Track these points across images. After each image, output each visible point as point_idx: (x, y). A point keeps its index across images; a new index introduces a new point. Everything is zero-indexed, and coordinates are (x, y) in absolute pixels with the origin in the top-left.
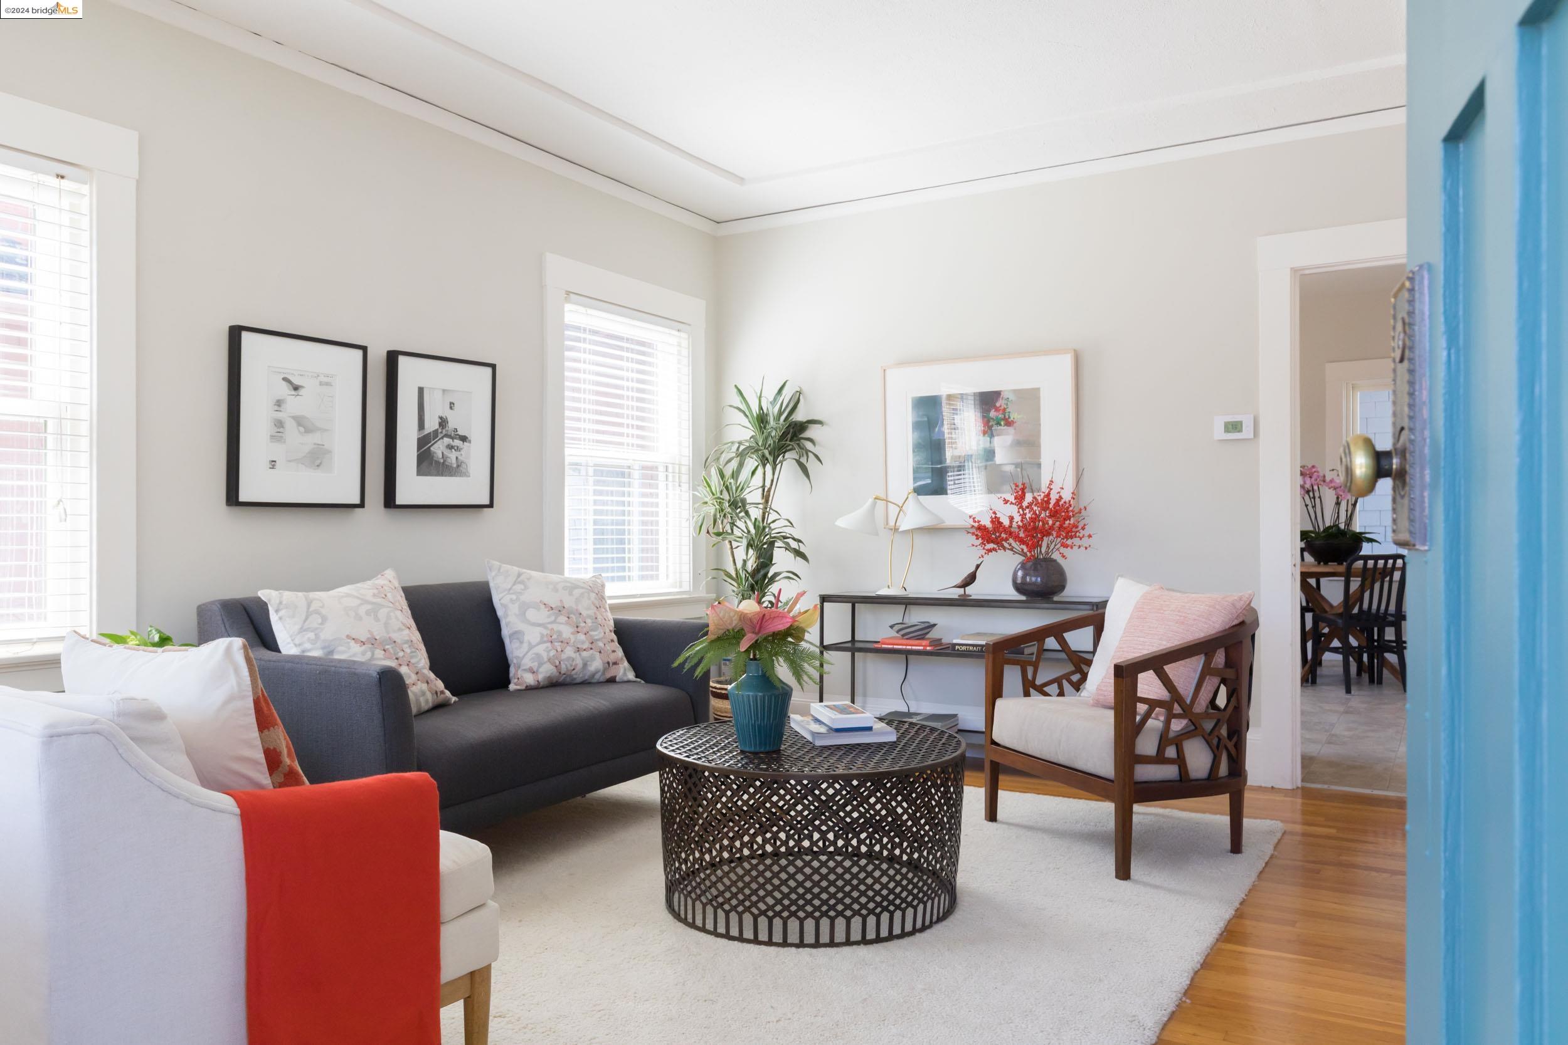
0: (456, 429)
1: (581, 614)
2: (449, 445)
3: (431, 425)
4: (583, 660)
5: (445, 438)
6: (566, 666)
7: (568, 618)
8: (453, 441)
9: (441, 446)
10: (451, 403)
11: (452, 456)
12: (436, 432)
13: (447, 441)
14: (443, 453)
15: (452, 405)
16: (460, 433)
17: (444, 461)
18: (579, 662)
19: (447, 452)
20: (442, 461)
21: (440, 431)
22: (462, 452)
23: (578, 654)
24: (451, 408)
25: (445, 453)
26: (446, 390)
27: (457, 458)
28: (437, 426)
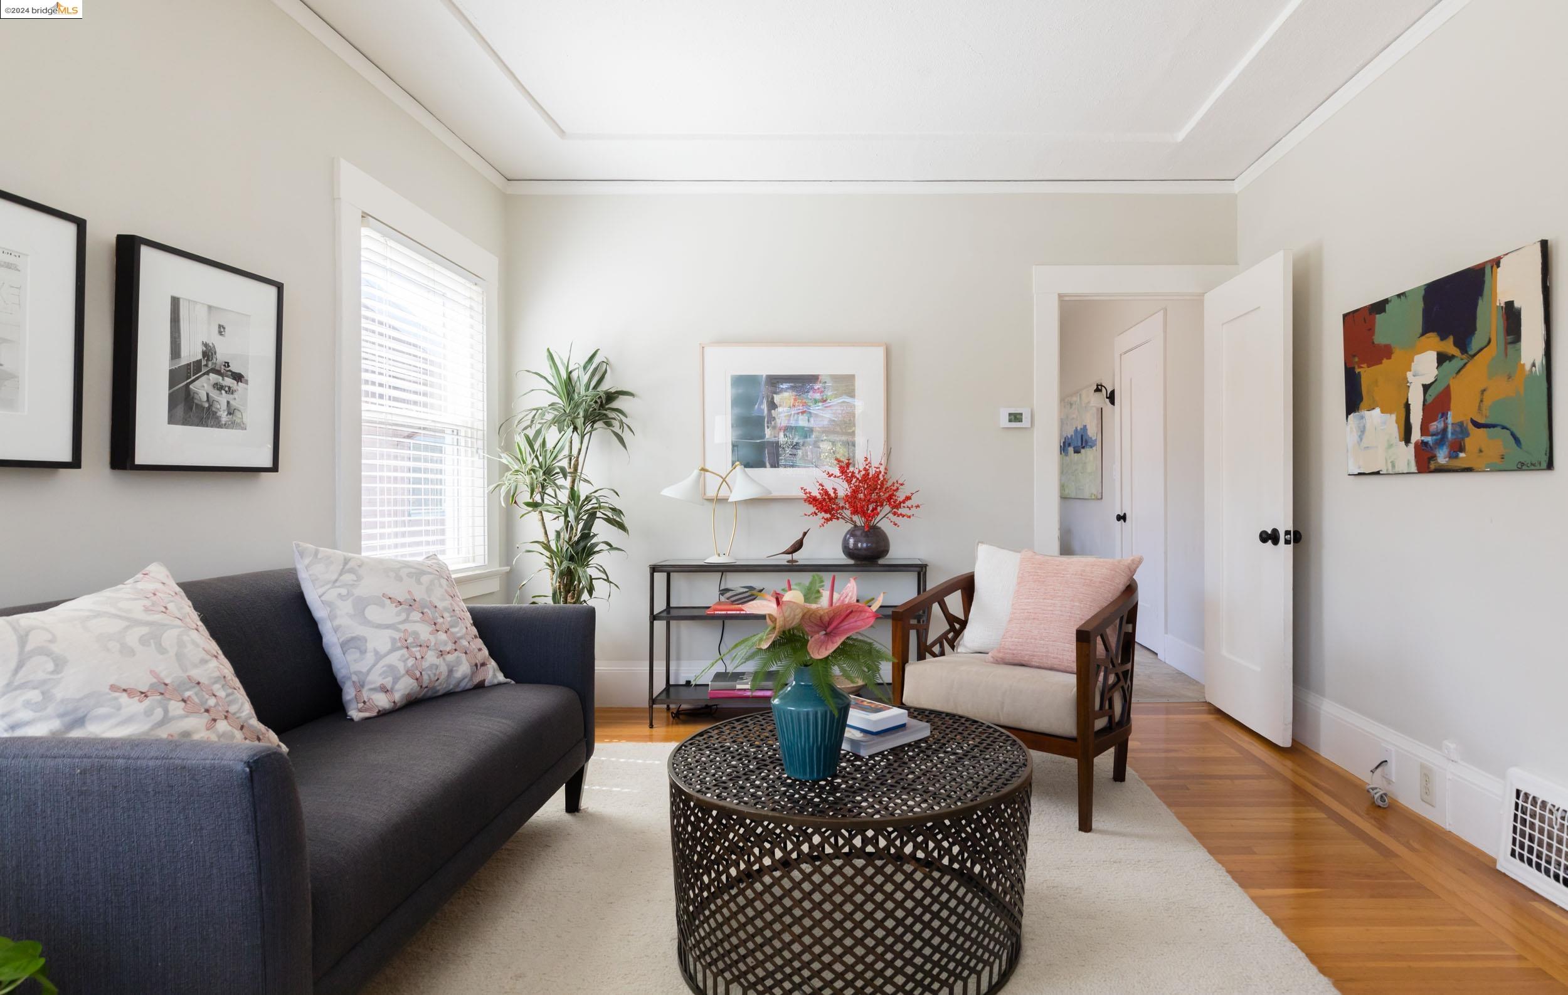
0: (228, 363)
1: (436, 607)
2: (217, 384)
3: (191, 352)
4: (448, 665)
5: (211, 374)
6: (429, 676)
7: (423, 613)
8: (223, 380)
9: (205, 385)
10: (220, 326)
11: (222, 399)
12: (197, 365)
13: (213, 377)
14: (208, 394)
15: (221, 330)
16: (234, 368)
17: (210, 406)
18: (444, 669)
19: (214, 394)
20: (206, 405)
21: (204, 362)
22: (236, 395)
23: (441, 659)
24: (220, 333)
25: (210, 394)
26: (214, 307)
27: (228, 402)
28: (200, 357)
